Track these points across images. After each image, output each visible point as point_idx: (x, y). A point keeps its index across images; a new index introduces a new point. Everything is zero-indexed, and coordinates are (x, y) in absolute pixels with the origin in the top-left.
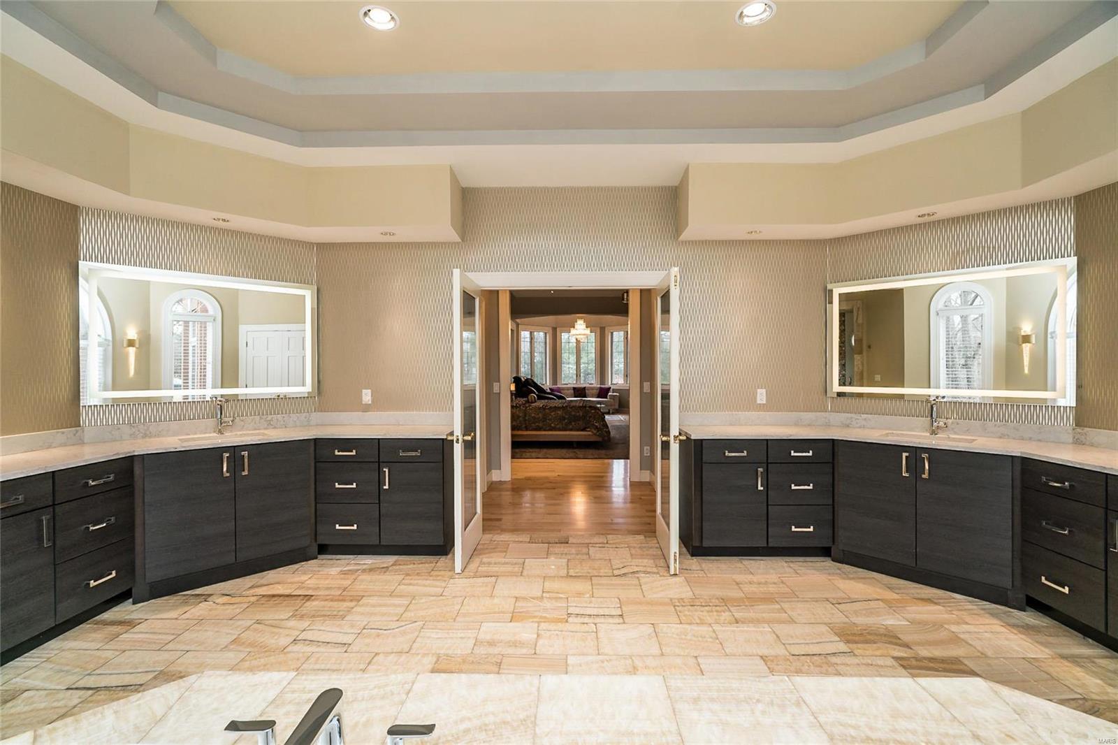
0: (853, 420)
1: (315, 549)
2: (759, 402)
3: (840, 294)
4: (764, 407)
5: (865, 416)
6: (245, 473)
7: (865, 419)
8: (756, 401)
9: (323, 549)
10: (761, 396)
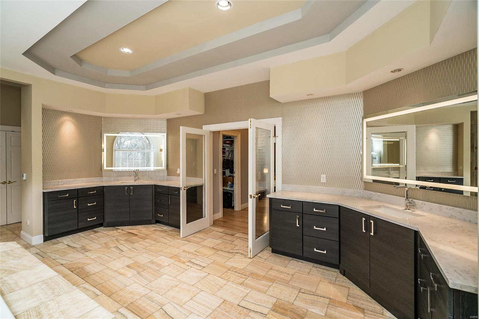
0: (373, 195)
1: (155, 221)
2: (322, 181)
3: (366, 122)
4: (325, 184)
5: (378, 194)
6: (131, 194)
7: (378, 196)
8: (320, 181)
9: (157, 222)
10: (323, 178)
